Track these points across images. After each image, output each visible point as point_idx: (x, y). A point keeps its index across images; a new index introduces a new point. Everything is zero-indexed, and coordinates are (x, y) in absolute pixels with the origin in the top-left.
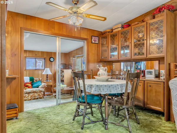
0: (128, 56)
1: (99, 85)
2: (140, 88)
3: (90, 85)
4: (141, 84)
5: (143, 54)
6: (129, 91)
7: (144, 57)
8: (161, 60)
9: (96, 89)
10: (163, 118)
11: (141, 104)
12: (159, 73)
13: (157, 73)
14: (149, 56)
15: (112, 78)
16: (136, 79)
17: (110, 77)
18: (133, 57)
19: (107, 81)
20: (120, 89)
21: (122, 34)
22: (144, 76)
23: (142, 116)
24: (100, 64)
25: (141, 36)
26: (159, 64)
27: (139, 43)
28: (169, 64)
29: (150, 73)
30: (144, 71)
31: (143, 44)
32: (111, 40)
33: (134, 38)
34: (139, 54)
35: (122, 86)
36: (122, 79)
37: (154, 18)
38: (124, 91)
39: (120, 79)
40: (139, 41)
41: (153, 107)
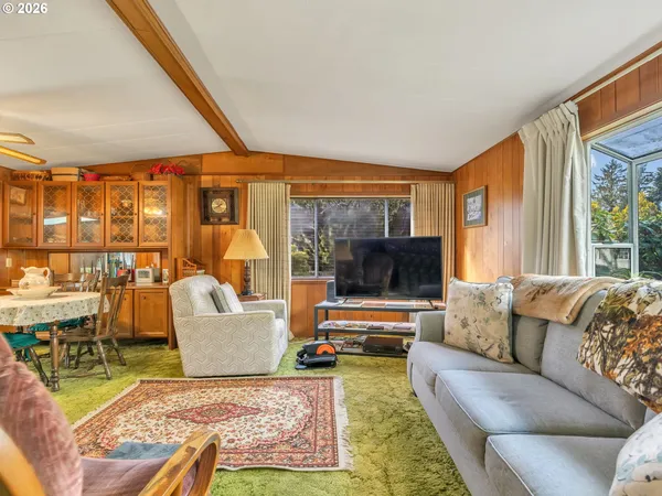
0: (98, 241)
1: (37, 307)
2: (126, 305)
3: (9, 309)
4: (128, 296)
5: (131, 239)
6: (106, 310)
7: (133, 244)
8: (163, 252)
9: (29, 315)
10: (167, 347)
11: (128, 334)
12: (161, 274)
13: (158, 274)
14: (143, 245)
15: (59, 291)
16: (119, 287)
17: (56, 288)
18: (109, 244)
19: (49, 296)
20: (86, 308)
21: (79, 189)
22: (133, 280)
23: (129, 354)
24: (5, 255)
25: (126, 205)
26: (161, 258)
27: (123, 217)
28: (176, 259)
29: (146, 274)
30: (133, 272)
31: (131, 221)
32: (46, 197)
33: (112, 205)
34: (123, 238)
35: (90, 302)
36: (84, 290)
37: (152, 179)
38: (95, 311)
39: (77, 290)
40: (123, 214)
41: (151, 334)
